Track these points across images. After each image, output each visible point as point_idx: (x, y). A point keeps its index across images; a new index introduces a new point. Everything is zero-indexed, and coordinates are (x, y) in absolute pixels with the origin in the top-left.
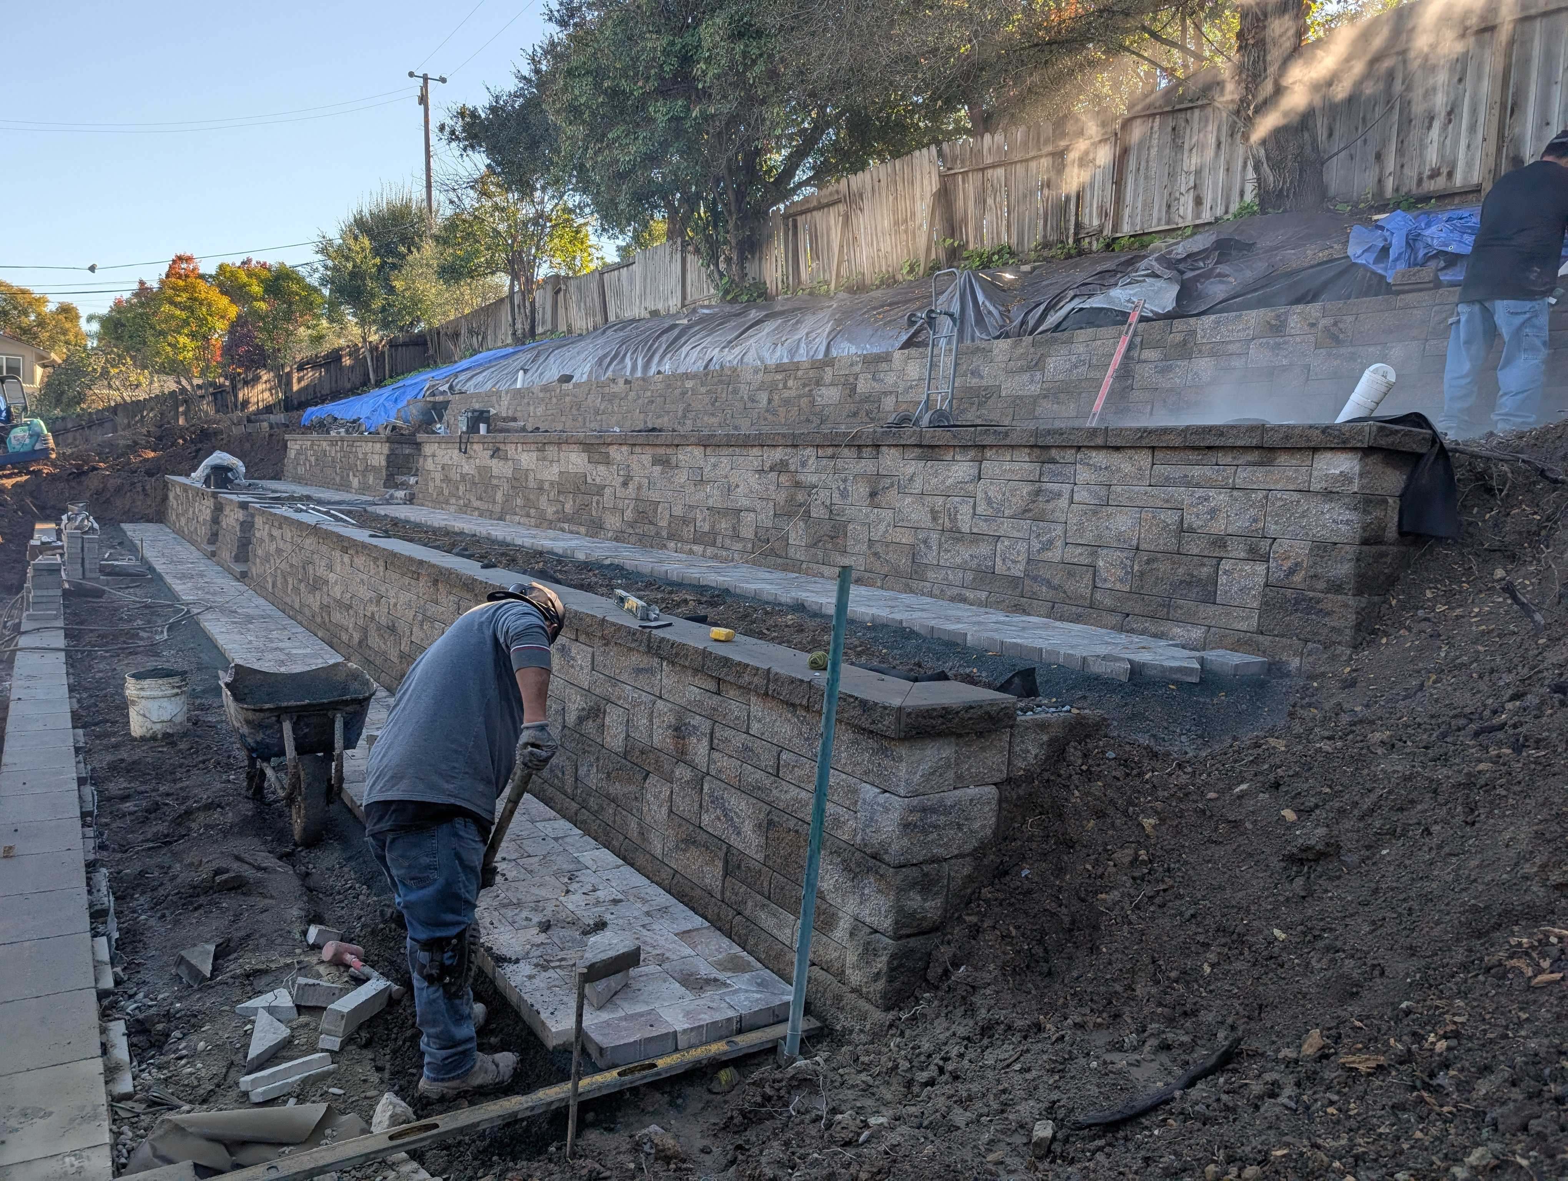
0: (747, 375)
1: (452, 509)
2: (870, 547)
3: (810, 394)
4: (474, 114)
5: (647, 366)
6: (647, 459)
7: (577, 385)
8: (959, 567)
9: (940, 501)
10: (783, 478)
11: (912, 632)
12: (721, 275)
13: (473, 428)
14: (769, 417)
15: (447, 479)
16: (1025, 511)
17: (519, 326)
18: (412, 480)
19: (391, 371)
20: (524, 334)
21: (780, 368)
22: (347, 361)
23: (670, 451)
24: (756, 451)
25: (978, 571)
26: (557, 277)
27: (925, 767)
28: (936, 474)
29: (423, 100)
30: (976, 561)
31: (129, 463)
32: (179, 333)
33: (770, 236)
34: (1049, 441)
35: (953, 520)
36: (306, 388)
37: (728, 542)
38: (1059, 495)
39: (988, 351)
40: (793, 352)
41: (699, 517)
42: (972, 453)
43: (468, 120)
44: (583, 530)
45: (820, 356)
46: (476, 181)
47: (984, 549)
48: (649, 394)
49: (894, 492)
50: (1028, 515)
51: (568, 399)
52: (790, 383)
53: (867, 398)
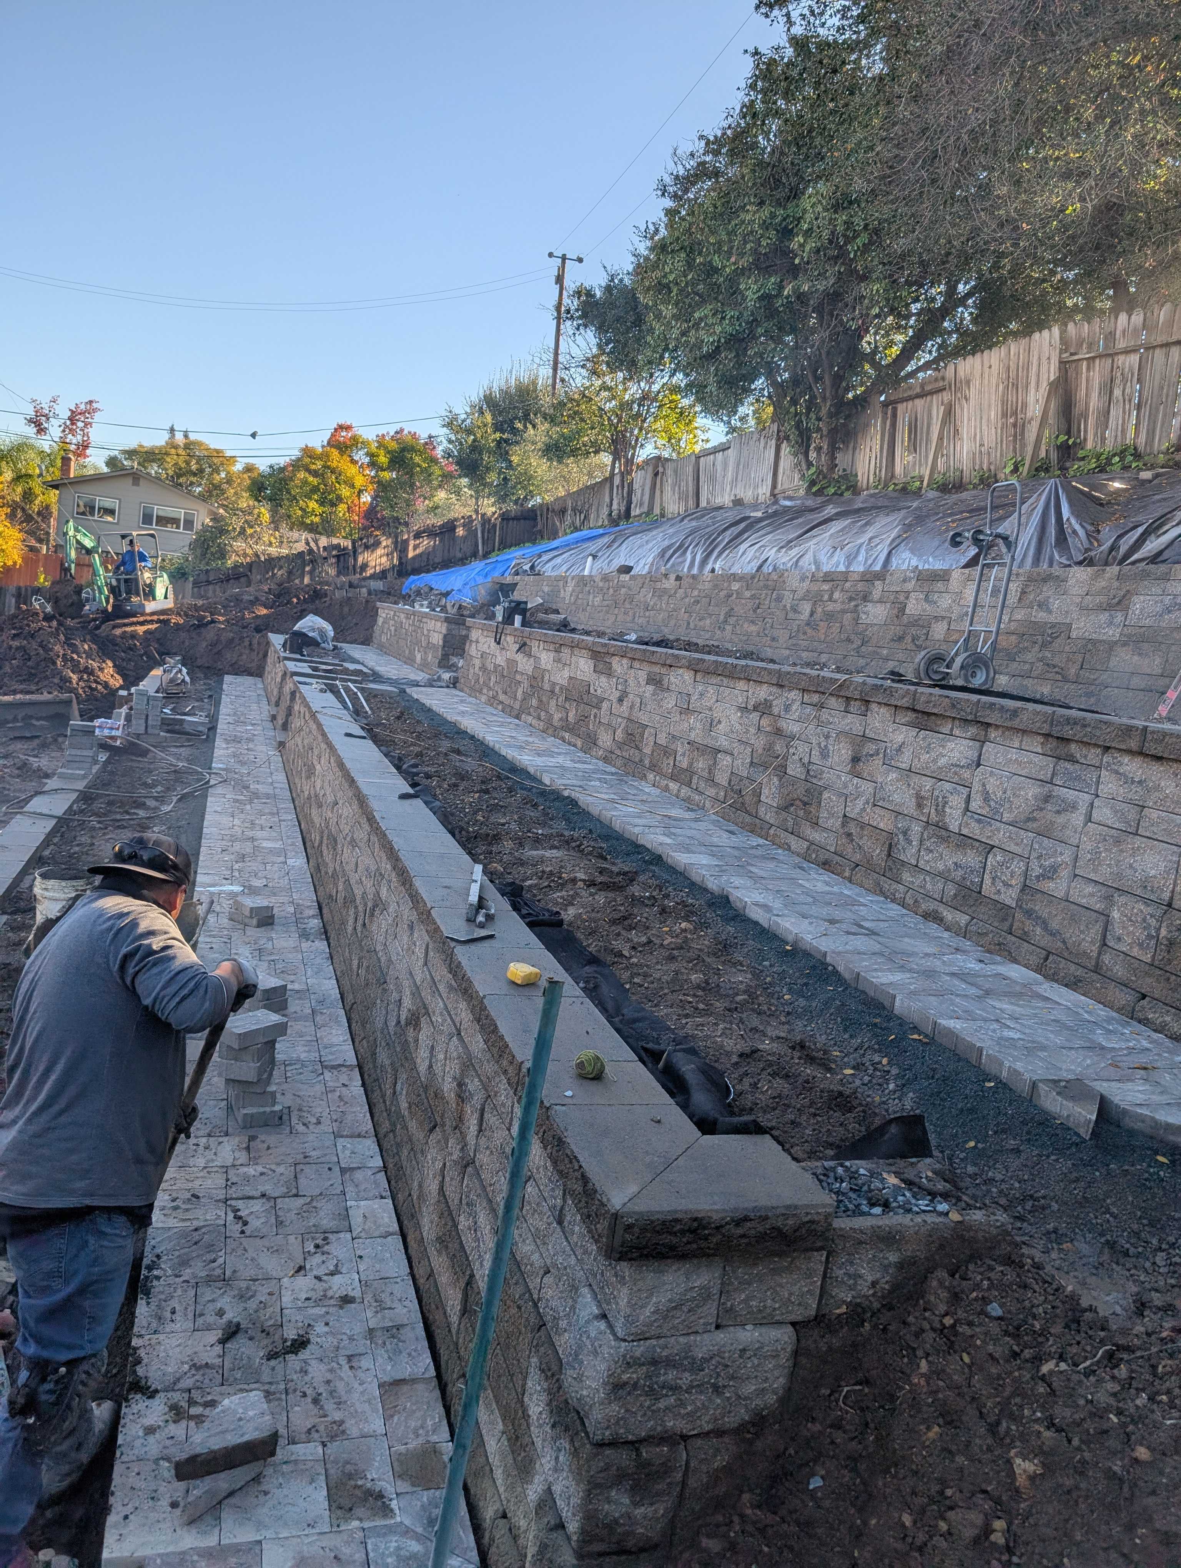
0: (793, 582)
1: (484, 698)
2: (843, 825)
3: (855, 610)
4: (589, 294)
5: (704, 562)
6: (642, 676)
7: (633, 578)
8: (940, 875)
9: (928, 784)
10: (765, 722)
11: (835, 972)
12: (809, 464)
13: (508, 619)
14: (809, 631)
15: (483, 668)
16: (1028, 819)
17: (615, 506)
18: (461, 663)
19: (501, 543)
20: (619, 515)
21: (829, 578)
22: (460, 532)
23: (664, 670)
24: (742, 685)
25: (960, 885)
26: (659, 458)
27: (661, 1299)
28: (928, 749)
29: (559, 279)
30: (960, 872)
31: (243, 618)
32: (310, 499)
33: (867, 425)
34: (1068, 732)
35: (941, 812)
36: (420, 555)
37: (702, 785)
38: (1074, 807)
39: (1060, 581)
40: (851, 559)
41: (680, 751)
42: (973, 730)
43: (583, 298)
44: (579, 743)
45: (878, 567)
46: (588, 360)
47: (971, 859)
48: (696, 593)
49: (878, 761)
50: (1030, 825)
51: (623, 590)
52: (836, 595)
53: (916, 623)
